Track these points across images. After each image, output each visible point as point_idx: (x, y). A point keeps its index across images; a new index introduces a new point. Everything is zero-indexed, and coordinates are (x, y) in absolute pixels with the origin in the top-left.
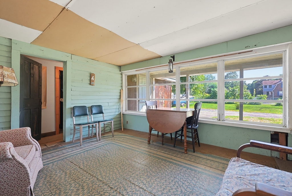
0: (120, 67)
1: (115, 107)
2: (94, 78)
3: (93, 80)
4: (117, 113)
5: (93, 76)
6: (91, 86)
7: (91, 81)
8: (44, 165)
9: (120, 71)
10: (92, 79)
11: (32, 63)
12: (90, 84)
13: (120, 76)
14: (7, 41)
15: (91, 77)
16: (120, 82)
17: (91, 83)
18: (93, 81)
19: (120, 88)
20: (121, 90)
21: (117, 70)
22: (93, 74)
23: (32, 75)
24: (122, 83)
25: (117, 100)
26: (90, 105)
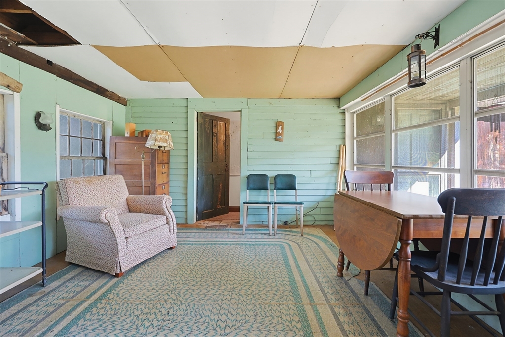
0: (338, 100)
1: (326, 180)
2: (282, 128)
3: (280, 132)
4: (331, 193)
5: (281, 126)
6: (277, 143)
7: (277, 135)
8: (177, 244)
9: (339, 107)
10: (278, 131)
11: (215, 120)
12: (276, 140)
13: (340, 117)
14: (185, 101)
15: (277, 127)
16: (340, 129)
17: (277, 137)
18: (280, 134)
19: (340, 142)
20: (340, 146)
21: (332, 108)
22: (280, 121)
23: (215, 135)
24: (344, 132)
25: (330, 167)
26: (274, 174)
